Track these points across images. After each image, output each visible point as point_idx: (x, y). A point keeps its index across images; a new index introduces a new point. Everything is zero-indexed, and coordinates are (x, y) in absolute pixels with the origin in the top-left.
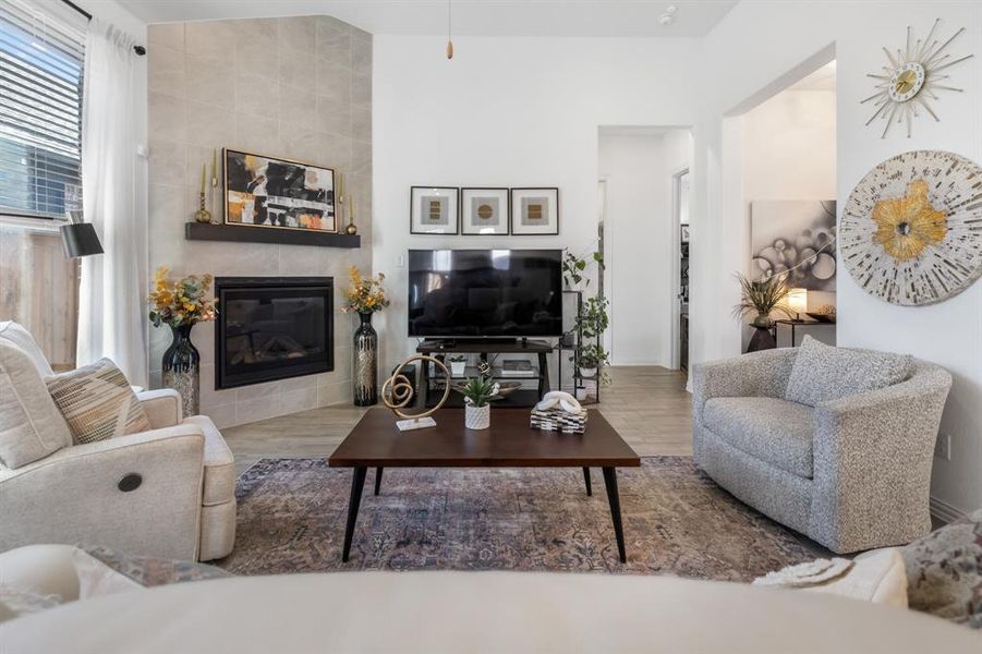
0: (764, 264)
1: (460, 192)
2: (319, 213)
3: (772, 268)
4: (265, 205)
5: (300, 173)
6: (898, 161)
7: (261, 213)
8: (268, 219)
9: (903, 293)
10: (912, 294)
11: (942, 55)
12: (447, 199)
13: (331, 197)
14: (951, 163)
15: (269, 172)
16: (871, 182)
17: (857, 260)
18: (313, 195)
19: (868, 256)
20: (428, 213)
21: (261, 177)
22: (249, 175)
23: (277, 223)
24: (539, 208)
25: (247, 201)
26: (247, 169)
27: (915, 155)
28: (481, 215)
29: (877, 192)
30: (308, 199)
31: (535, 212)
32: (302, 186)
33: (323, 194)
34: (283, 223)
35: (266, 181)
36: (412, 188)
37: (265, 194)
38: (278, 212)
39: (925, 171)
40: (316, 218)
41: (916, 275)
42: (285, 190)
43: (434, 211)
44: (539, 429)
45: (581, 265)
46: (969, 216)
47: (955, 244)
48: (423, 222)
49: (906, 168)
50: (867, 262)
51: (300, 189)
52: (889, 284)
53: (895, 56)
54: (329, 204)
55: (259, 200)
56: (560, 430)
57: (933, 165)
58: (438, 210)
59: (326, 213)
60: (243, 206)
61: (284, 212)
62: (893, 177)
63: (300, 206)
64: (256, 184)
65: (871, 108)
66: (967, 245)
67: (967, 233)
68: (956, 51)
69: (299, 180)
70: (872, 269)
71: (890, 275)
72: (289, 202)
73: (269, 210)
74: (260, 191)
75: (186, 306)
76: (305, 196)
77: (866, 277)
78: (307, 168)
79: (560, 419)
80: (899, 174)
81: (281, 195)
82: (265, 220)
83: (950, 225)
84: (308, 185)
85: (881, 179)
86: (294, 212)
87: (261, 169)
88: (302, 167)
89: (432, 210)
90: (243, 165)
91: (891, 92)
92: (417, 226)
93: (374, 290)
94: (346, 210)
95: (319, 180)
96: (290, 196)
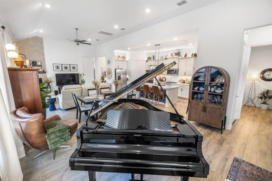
0: (103, 75)
1: (62, 65)
5: (36, 62)
12: (60, 66)
13: (41, 66)
15: (32, 63)
18: (39, 66)
20: (56, 68)
24: (74, 67)
28: (65, 68)
31: (74, 68)
36: (53, 64)
37: (32, 66)
39: (109, 69)
43: (58, 67)
45: (81, 75)
48: (56, 69)
67: (111, 74)
69: (36, 64)
71: (108, 77)
81: (34, 66)
84: (38, 64)
92: (55, 70)
93: (49, 80)
94: (43, 68)
95: (39, 63)
96: (36, 66)
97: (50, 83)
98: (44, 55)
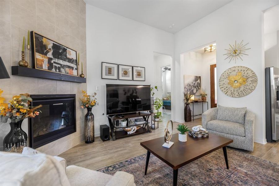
1: (118, 66)
2: (72, 68)
3: (187, 90)
4: (52, 62)
5: (65, 50)
6: (234, 68)
7: (51, 66)
8: (54, 69)
9: (236, 95)
10: (238, 95)
11: (244, 47)
12: (114, 67)
13: (76, 62)
14: (247, 69)
15: (53, 47)
16: (227, 72)
17: (224, 88)
18: (70, 60)
19: (227, 87)
20: (107, 72)
21: (50, 49)
22: (45, 47)
23: (57, 70)
24: (140, 73)
25: (45, 59)
26: (44, 44)
27: (239, 67)
28: (124, 74)
29: (229, 74)
30: (68, 62)
32: (66, 56)
33: (73, 60)
34: (60, 71)
35: (52, 51)
36: (102, 62)
37: (52, 57)
38: (58, 66)
39: (241, 70)
40: (71, 70)
41: (239, 91)
42: (60, 57)
43: (110, 71)
44: (197, 137)
46: (251, 79)
47: (249, 85)
48: (106, 75)
49: (236, 69)
50: (226, 89)
51: (65, 57)
52: (232, 93)
53: (232, 46)
54: (75, 65)
55: (50, 59)
56: (203, 136)
57: (243, 69)
58: (111, 71)
59: (74, 68)
60: (43, 61)
61: (60, 66)
62: (233, 71)
63: (65, 64)
64: (48, 52)
65: (226, 56)
66: (251, 85)
67: (251, 82)
68: (247, 47)
69: (65, 53)
70: (228, 90)
71: (233, 91)
72: (61, 62)
73: (54, 64)
74: (50, 55)
75: (21, 110)
76: (67, 60)
77: (226, 92)
78: (67, 49)
79: (203, 133)
80: (234, 70)
81: (58, 58)
82: (53, 68)
83: (247, 81)
84: (68, 56)
85: (230, 71)
86: (63, 66)
87: (50, 46)
88: (66, 48)
89: (109, 71)
90: (42, 42)
91: (232, 54)
92: (104, 76)
93: (92, 99)
94: (80, 67)
95: (71, 55)
96: (62, 59)
97: (92, 106)
98: (85, 41)
